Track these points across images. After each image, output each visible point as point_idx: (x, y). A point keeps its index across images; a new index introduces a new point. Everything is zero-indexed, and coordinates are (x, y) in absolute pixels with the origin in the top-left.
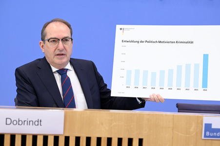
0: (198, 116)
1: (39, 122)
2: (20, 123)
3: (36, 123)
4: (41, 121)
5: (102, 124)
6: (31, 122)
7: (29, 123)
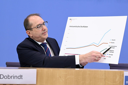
0: (120, 71)
1: (21, 77)
2: (9, 77)
3: (19, 77)
4: (22, 76)
5: (60, 77)
6: (16, 77)
7: (14, 77)
